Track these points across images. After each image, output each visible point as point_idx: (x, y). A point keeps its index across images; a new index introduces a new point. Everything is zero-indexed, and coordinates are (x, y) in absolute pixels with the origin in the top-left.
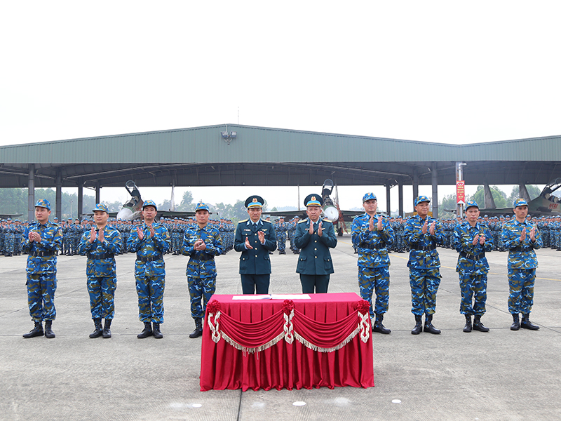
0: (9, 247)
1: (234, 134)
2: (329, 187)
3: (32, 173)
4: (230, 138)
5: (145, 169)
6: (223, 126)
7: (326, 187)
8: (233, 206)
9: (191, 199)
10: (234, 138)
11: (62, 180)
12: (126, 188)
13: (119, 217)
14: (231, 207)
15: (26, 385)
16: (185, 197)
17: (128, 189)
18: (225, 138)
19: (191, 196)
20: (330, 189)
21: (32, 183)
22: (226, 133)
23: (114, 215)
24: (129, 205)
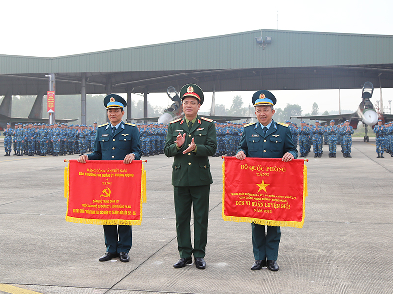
0: (56, 148)
1: (269, 39)
2: (369, 90)
3: (84, 81)
4: (265, 43)
5: (188, 75)
6: (258, 32)
7: (366, 90)
8: (283, 110)
9: (241, 103)
10: (269, 43)
11: (111, 86)
12: (168, 93)
13: (160, 121)
14: (281, 110)
15: (7, 244)
16: (235, 102)
17: (169, 95)
18: (260, 43)
19: (241, 101)
20: (371, 92)
21: (84, 90)
22: (261, 39)
23: (156, 119)
24: (170, 110)
